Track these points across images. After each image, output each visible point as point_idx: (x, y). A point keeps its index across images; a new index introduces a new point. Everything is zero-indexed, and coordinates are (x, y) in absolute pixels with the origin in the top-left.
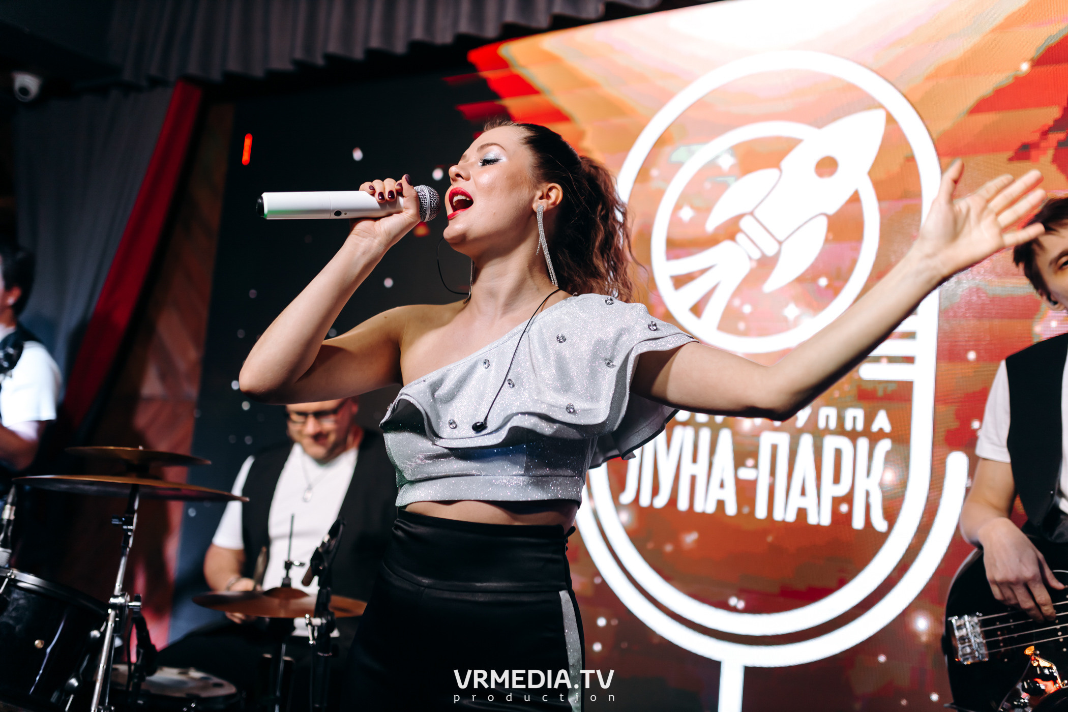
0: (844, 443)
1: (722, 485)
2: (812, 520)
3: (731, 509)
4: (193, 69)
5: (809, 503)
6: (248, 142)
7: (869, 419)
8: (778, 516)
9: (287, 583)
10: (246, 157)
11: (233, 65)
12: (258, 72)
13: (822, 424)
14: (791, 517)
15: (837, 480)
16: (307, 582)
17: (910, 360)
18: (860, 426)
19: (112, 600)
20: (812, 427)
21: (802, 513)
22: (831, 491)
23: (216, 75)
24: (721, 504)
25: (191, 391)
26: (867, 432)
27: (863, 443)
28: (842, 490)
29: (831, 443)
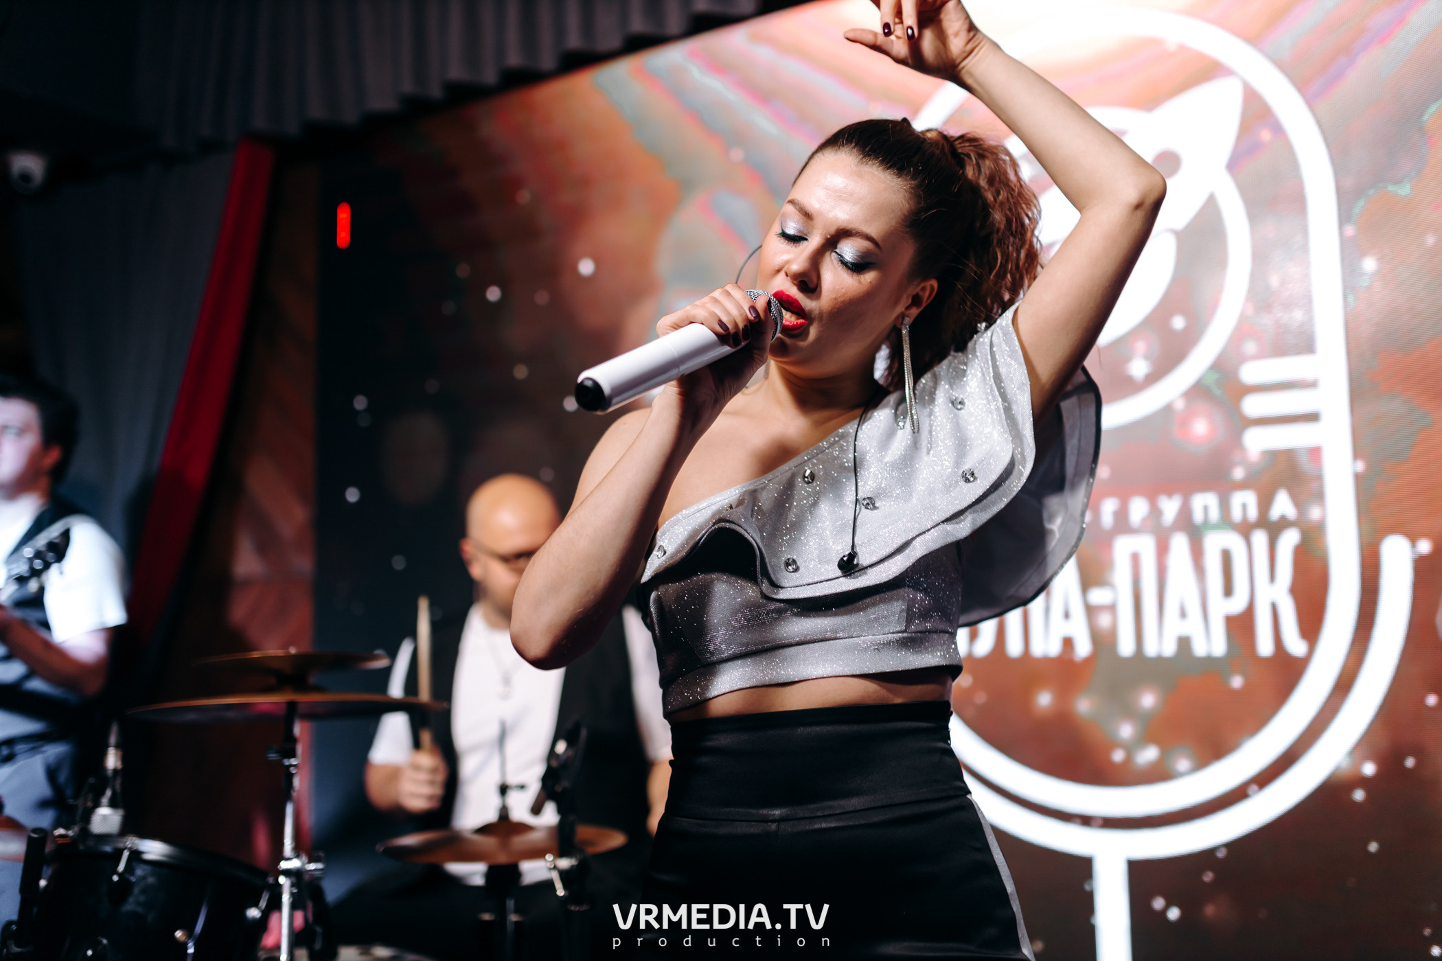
0: (1234, 542)
1: (1067, 615)
2: (1200, 649)
3: (1083, 648)
4: (260, 122)
5: (1193, 627)
6: (344, 215)
7: (1265, 503)
8: (1151, 649)
9: (504, 814)
10: (343, 237)
11: (317, 111)
12: (350, 116)
13: (1198, 517)
14: (1169, 649)
15: (1228, 591)
16: (536, 809)
17: (1313, 417)
18: (1253, 514)
19: (284, 865)
20: (1185, 522)
21: (1184, 643)
22: (1222, 608)
23: (291, 127)
24: (1068, 643)
25: (303, 564)
26: (1263, 522)
27: (1260, 539)
28: (1237, 605)
29: (1215, 543)
